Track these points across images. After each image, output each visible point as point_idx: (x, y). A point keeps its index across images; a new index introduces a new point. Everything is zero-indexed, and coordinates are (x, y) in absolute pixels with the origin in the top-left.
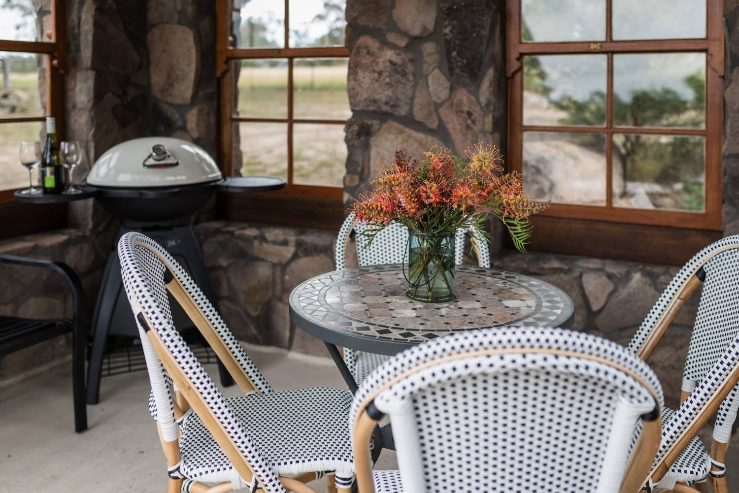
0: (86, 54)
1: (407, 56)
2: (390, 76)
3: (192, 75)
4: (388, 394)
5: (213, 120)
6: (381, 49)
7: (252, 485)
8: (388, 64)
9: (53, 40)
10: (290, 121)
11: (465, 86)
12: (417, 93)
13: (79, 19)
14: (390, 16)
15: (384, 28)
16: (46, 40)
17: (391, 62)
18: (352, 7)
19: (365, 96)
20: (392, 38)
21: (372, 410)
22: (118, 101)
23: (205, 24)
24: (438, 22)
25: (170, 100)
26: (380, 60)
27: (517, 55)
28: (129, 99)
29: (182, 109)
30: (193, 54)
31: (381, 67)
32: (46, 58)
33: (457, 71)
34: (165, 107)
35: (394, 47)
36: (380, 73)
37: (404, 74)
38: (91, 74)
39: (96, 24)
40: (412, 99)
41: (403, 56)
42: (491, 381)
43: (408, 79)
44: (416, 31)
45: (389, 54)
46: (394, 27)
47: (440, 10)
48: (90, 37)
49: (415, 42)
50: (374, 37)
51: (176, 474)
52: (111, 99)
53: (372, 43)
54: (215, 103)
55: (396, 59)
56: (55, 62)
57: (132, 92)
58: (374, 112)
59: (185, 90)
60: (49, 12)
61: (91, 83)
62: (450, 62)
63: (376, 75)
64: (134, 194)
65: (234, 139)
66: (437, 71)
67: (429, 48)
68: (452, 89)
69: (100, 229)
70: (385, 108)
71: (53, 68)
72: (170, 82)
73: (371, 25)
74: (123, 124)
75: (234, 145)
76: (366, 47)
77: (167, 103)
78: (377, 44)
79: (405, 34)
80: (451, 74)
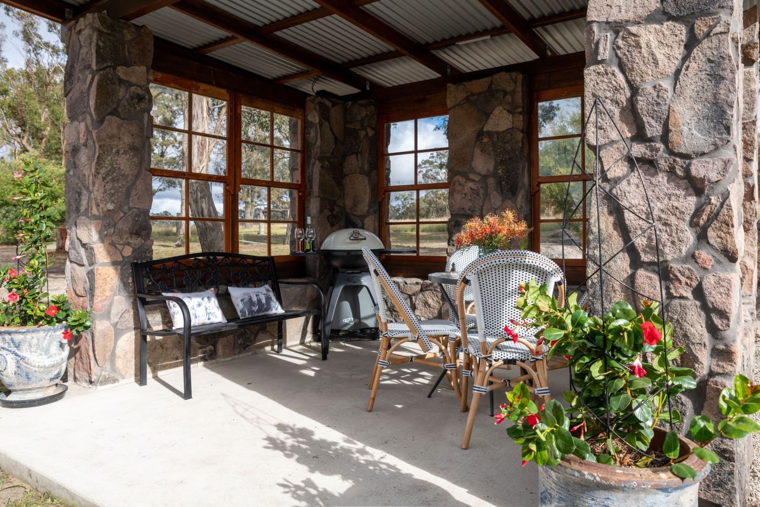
0: (316, 189)
1: (479, 185)
2: (471, 196)
3: (367, 200)
4: (470, 274)
5: (377, 224)
6: (466, 182)
7: (417, 337)
8: (470, 190)
9: (300, 183)
10: (418, 223)
11: (509, 199)
12: (485, 204)
13: (312, 172)
14: (471, 165)
15: (468, 171)
16: (295, 182)
17: (471, 188)
18: (451, 161)
19: (458, 207)
20: (472, 176)
21: (465, 281)
22: (330, 213)
23: (374, 173)
24: (496, 168)
25: (355, 213)
26: (466, 188)
27: (537, 183)
28: (335, 212)
29: (363, 217)
30: (368, 190)
31: (466, 191)
32: (295, 192)
33: (505, 191)
34: (352, 217)
35: (473, 181)
36: (466, 194)
37: (478, 194)
38: (318, 199)
39: (321, 174)
40: (482, 207)
41: (478, 185)
42: (504, 267)
43: (480, 197)
44: (484, 173)
45: (471, 185)
46: (472, 170)
47: (496, 161)
48: (318, 181)
49: (485, 177)
50: (462, 176)
51: (386, 335)
52: (327, 212)
53: (461, 179)
54: (377, 215)
55: (474, 187)
56: (300, 194)
57: (337, 210)
58: (462, 214)
59: (364, 207)
60: (298, 169)
61: (318, 204)
62: (501, 187)
63: (464, 195)
64: (345, 254)
65: (387, 235)
66: (495, 192)
67: (491, 181)
68: (503, 201)
69: (322, 278)
70: (468, 212)
71: (299, 197)
72: (355, 203)
73: (461, 170)
74: (332, 225)
75: (387, 238)
76: (458, 182)
77: (353, 215)
78: (464, 180)
79: (479, 174)
80: (502, 193)
